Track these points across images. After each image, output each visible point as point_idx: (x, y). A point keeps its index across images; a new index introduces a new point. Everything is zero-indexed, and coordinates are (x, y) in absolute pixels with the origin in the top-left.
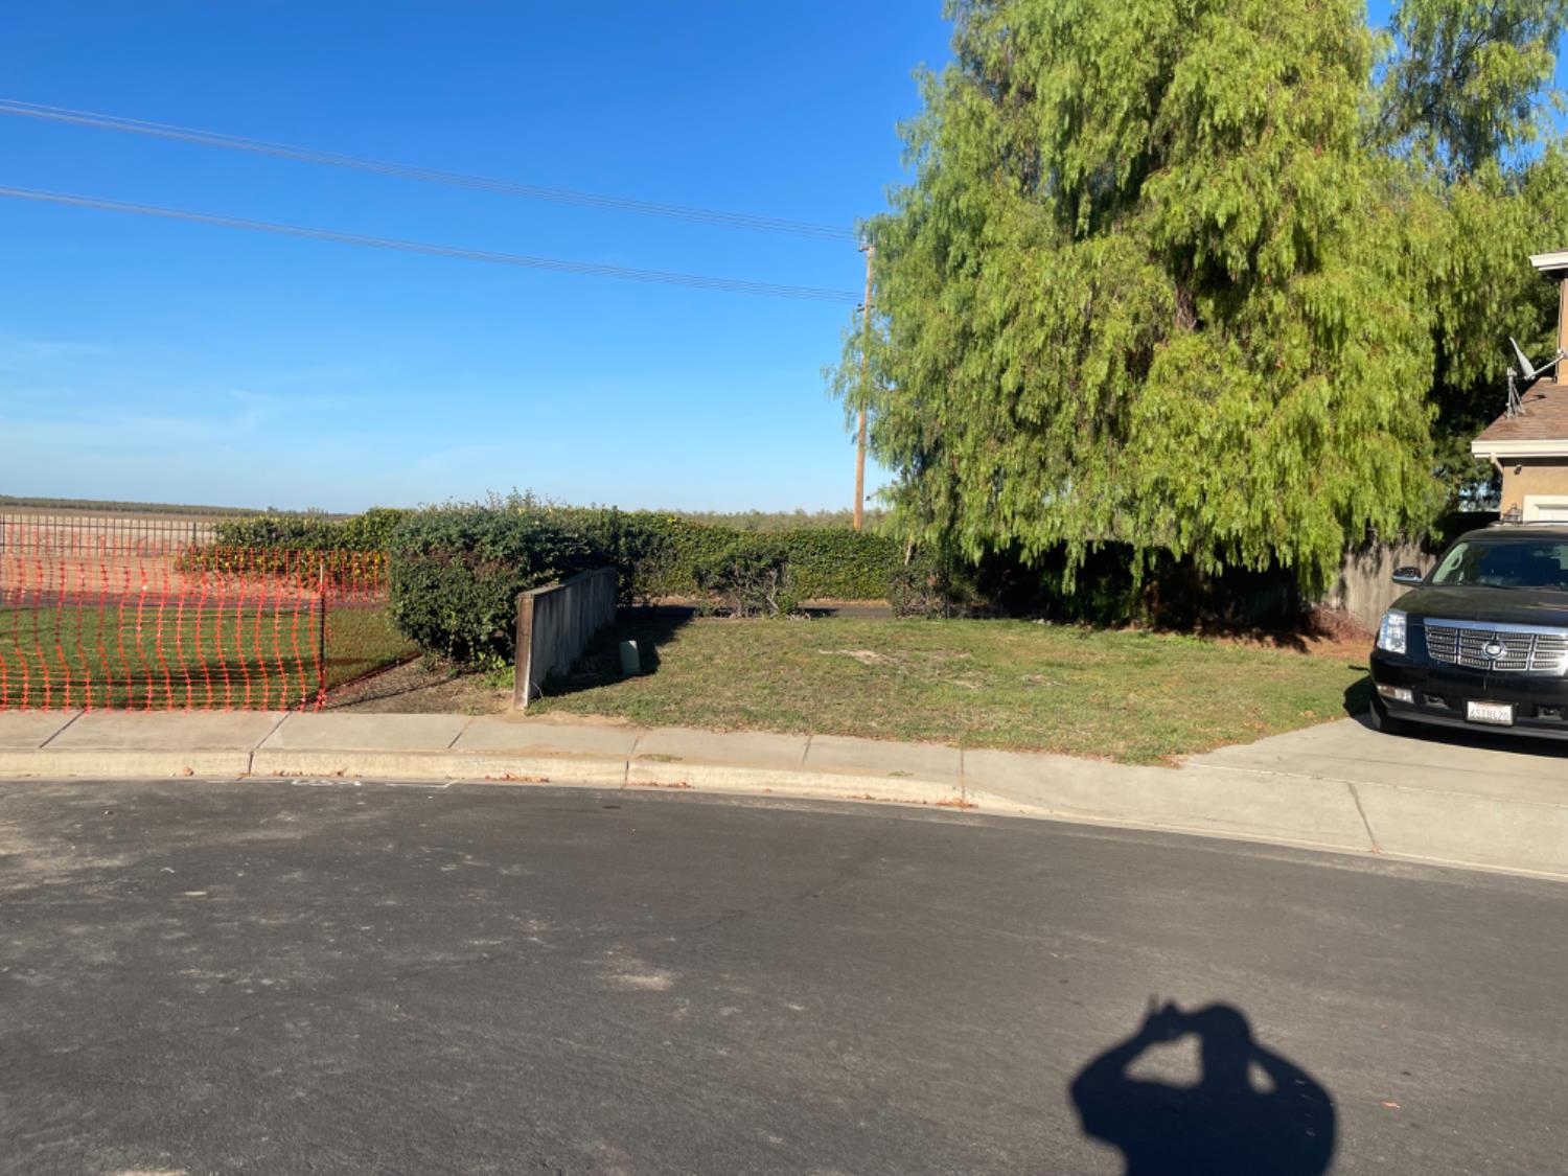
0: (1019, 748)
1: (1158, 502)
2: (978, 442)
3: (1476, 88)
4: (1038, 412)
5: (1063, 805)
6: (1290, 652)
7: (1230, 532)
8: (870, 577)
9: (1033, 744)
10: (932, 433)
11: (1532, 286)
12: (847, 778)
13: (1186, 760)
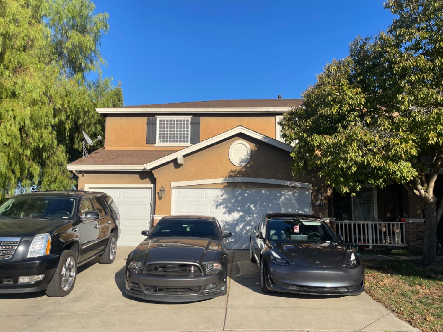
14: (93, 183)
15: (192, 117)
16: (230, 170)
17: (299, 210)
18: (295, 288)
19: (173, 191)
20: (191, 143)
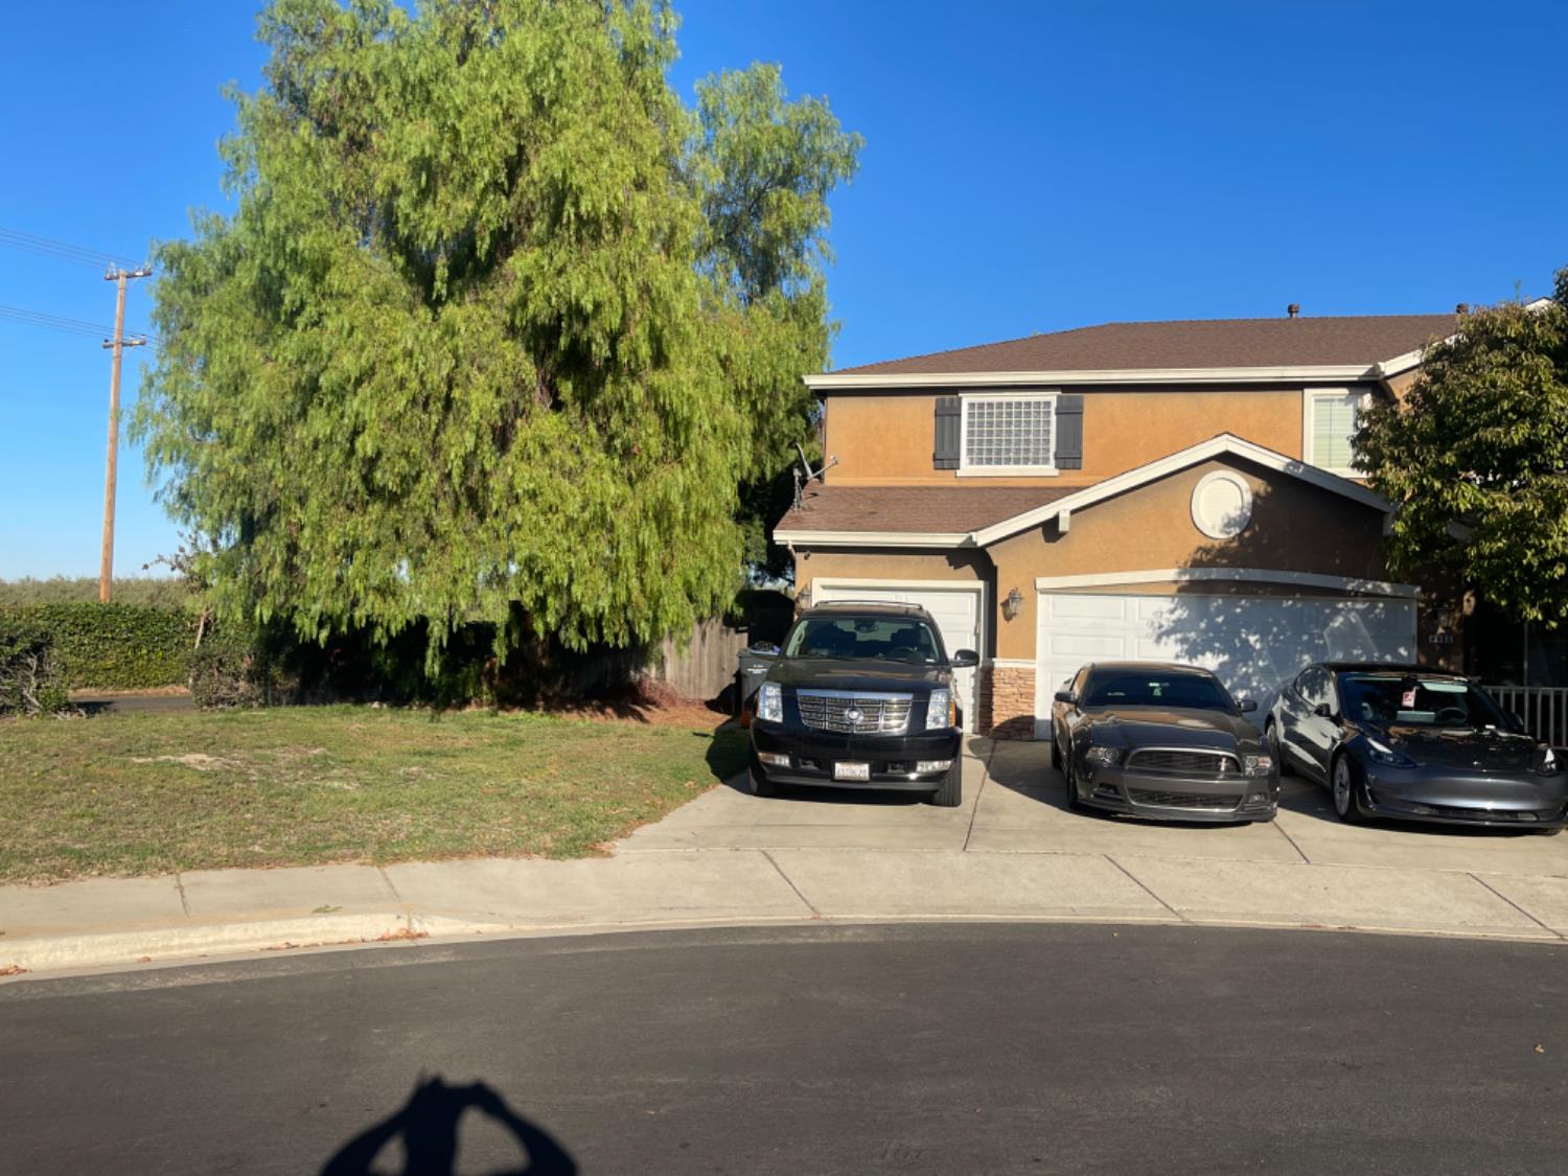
0: (442, 855)
1: (526, 579)
2: (323, 508)
3: (771, 224)
4: (398, 480)
5: (518, 917)
6: (631, 723)
7: (596, 611)
8: (149, 660)
9: (455, 850)
10: (265, 496)
11: (800, 401)
12: (257, 926)
13: (615, 846)
14: (830, 576)
15: (1059, 393)
16: (1193, 548)
17: (1383, 652)
18: (1425, 811)
19: (1040, 598)
20: (1057, 467)
